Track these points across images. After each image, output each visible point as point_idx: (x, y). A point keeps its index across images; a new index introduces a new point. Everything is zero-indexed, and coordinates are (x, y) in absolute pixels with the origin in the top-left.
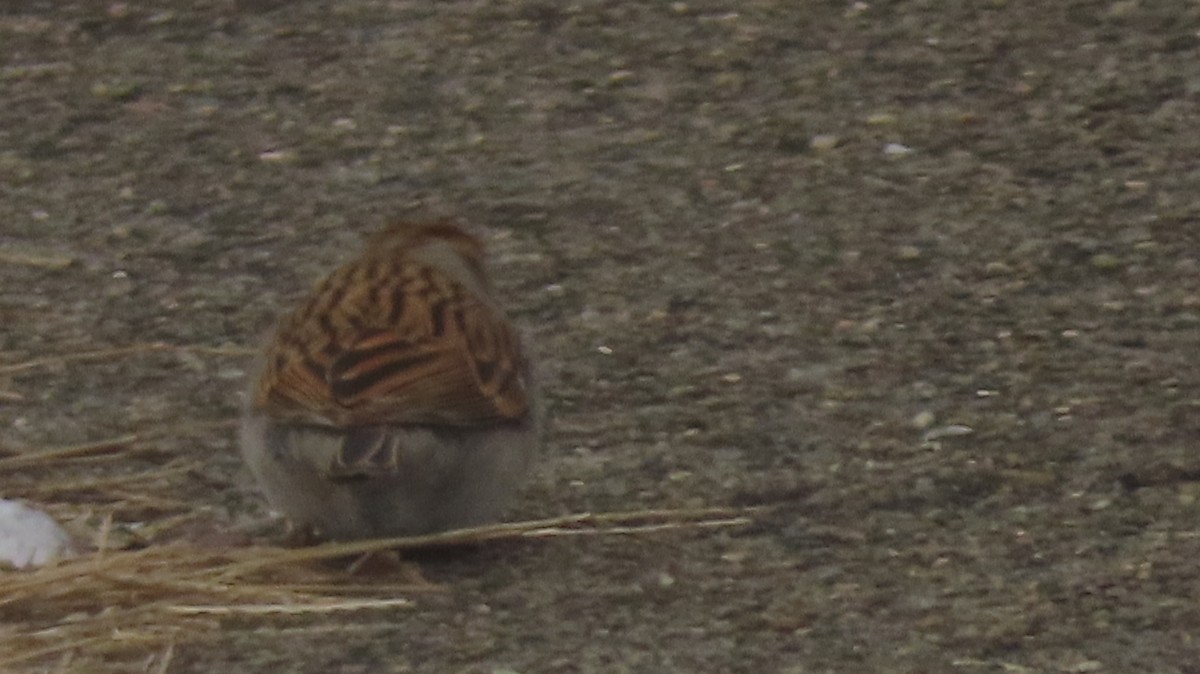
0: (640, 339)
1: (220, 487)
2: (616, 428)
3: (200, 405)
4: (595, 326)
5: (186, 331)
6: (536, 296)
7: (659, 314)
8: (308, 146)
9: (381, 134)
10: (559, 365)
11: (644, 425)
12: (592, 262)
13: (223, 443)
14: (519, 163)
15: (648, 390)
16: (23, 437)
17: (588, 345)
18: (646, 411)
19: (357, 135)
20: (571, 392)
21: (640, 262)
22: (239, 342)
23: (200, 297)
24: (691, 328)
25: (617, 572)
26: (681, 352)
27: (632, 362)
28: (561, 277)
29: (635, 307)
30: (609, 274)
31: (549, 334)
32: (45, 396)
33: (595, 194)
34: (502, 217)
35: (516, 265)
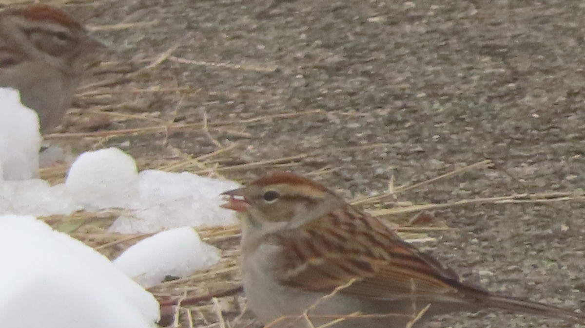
0: (553, 110)
1: (347, 180)
2: (541, 154)
3: (338, 140)
4: (531, 104)
5: (332, 104)
6: (502, 89)
7: (562, 99)
8: (391, 15)
9: (428, 9)
10: (513, 123)
11: (554, 152)
12: (530, 73)
13: (349, 159)
14: (494, 24)
15: (557, 136)
16: (252, 154)
17: (527, 113)
18: (555, 146)
19: (416, 9)
20: (519, 136)
21: (553, 73)
22: (358, 110)
23: (338, 88)
24: (577, 106)
25: (540, 224)
26: (573, 117)
27: (549, 122)
28: (515, 80)
29: (550, 95)
30: (537, 79)
31: (508, 108)
32: (263, 135)
33: (532, 40)
34: (486, 50)
35: (493, 74)
